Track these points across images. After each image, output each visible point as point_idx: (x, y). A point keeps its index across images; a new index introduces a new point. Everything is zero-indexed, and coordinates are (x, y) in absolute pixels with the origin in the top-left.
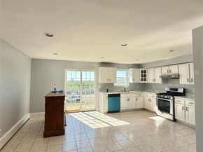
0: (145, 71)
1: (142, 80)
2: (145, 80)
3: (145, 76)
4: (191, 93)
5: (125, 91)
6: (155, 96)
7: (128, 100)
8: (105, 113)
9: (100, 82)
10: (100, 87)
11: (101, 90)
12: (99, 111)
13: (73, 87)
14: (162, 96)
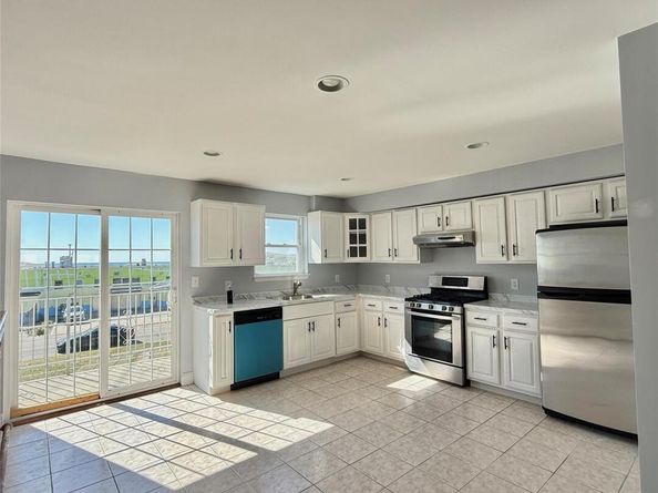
0: (363, 224)
1: (353, 253)
2: (363, 252)
3: (363, 238)
4: (506, 290)
5: (295, 294)
6: (401, 305)
7: (312, 327)
8: (218, 394)
9: (196, 263)
10: (195, 282)
11: (201, 299)
12: (193, 385)
13: (68, 287)
14: (425, 306)
